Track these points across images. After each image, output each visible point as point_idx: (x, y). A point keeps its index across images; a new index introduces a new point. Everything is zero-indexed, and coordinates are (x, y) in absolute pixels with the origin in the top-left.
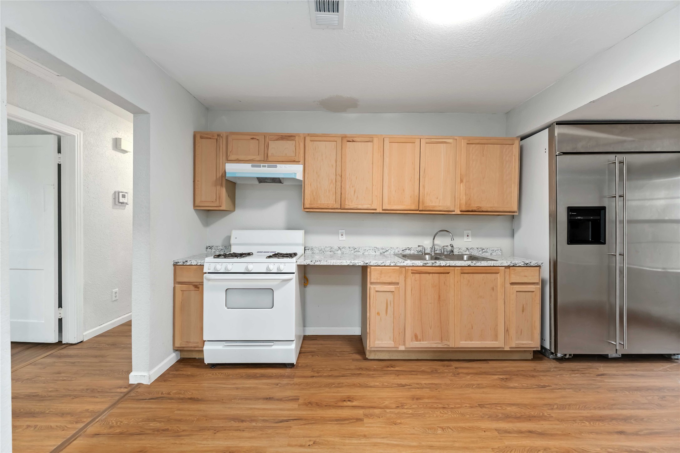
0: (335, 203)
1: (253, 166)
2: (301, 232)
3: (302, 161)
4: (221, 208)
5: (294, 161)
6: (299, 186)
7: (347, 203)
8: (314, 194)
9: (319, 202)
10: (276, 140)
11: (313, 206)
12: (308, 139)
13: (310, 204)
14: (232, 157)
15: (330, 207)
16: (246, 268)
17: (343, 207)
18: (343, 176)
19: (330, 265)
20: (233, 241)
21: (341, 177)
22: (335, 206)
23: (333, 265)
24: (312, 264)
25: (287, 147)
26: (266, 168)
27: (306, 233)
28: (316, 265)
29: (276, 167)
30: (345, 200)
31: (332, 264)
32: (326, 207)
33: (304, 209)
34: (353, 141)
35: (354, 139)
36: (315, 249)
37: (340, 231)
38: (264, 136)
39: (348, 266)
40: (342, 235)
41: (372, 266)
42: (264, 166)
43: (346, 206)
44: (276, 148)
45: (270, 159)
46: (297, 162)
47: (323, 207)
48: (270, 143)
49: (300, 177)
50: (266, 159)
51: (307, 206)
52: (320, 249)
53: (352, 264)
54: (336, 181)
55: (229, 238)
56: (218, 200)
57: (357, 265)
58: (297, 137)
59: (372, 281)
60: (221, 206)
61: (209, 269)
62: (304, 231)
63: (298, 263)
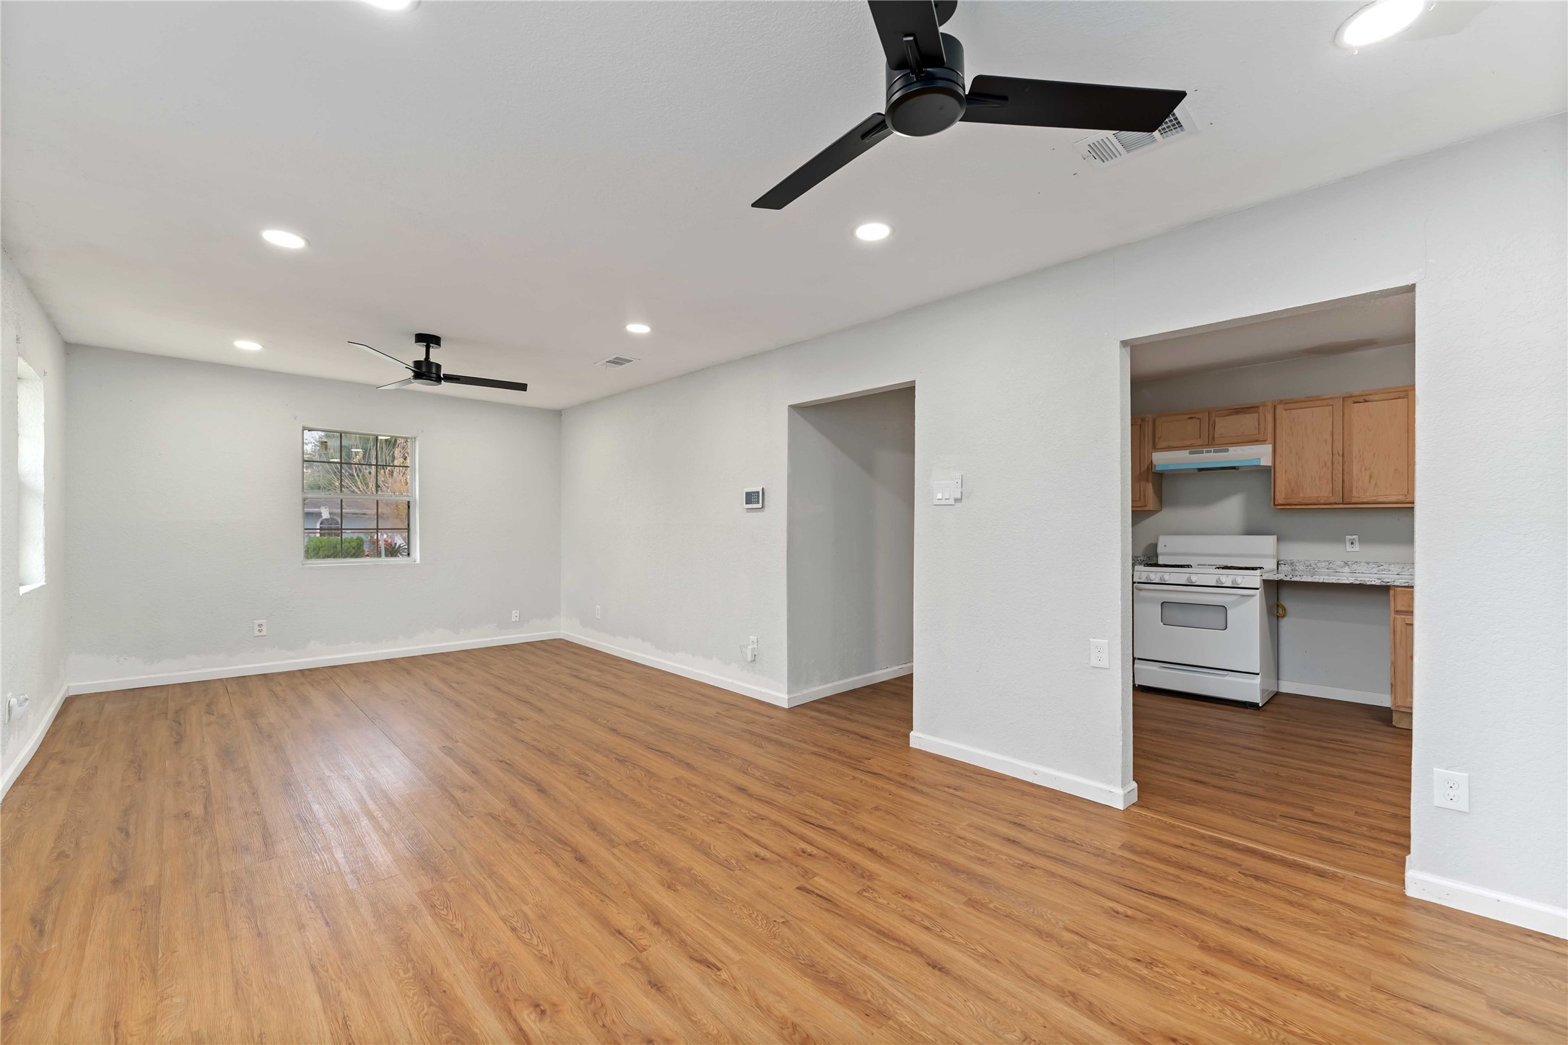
0: (1331, 495)
1: (1191, 453)
2: (1272, 539)
3: (1270, 439)
4: (1146, 509)
5: (1257, 441)
6: (1267, 473)
7: (1355, 494)
8: (1293, 483)
9: (1302, 495)
10: (1227, 416)
11: (1289, 501)
12: (1280, 409)
13: (1285, 499)
14: (1160, 445)
15: (1323, 501)
16: (1188, 579)
17: (1346, 501)
18: (1345, 455)
19: (1318, 583)
20: (1160, 550)
21: (1343, 457)
22: (1332, 500)
23: (1324, 583)
24: (1287, 579)
25: (1247, 423)
26: (1212, 454)
27: (1278, 540)
28: (1294, 581)
29: (1227, 450)
30: (1351, 491)
31: (1321, 581)
32: (1315, 502)
33: (1275, 505)
34: (1366, 401)
35: (1366, 398)
36: (1297, 564)
37: (1348, 537)
38: (1209, 413)
39: (1351, 584)
40: (1352, 543)
41: (1397, 586)
42: (1207, 452)
43: (1353, 499)
44: (1225, 426)
45: (1217, 442)
46: (1263, 441)
47: (1308, 502)
48: (1218, 420)
49: (1266, 461)
50: (1212, 442)
51: (1280, 500)
52: (1307, 564)
53: (1358, 582)
54: (1333, 464)
55: (1155, 546)
56: (1142, 498)
57: (1369, 583)
58: (1261, 408)
59: (1398, 609)
60: (1146, 506)
61: (1140, 578)
62: (1275, 537)
63: (1264, 578)
